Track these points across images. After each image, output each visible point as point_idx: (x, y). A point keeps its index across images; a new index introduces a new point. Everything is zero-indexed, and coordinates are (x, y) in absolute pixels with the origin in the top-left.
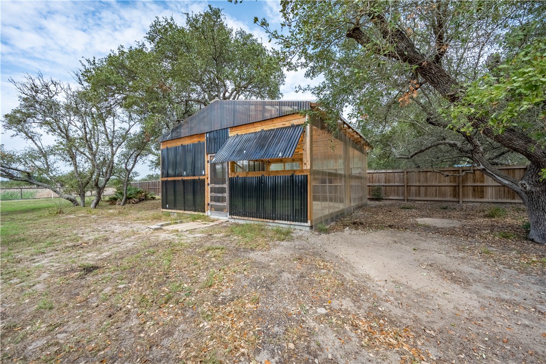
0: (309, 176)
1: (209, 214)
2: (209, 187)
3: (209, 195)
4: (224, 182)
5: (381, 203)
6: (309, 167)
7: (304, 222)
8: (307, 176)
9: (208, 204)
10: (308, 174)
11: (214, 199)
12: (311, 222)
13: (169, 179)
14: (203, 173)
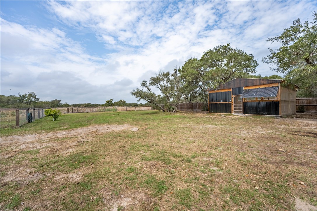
0: (280, 102)
1: (233, 114)
2: (233, 105)
3: (233, 108)
4: (241, 103)
5: (304, 113)
6: (280, 99)
7: (278, 115)
8: (279, 102)
9: (233, 111)
10: (280, 101)
11: (235, 109)
12: (281, 115)
13: (213, 103)
14: (231, 101)
